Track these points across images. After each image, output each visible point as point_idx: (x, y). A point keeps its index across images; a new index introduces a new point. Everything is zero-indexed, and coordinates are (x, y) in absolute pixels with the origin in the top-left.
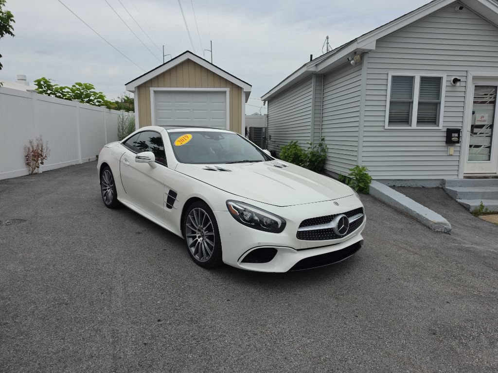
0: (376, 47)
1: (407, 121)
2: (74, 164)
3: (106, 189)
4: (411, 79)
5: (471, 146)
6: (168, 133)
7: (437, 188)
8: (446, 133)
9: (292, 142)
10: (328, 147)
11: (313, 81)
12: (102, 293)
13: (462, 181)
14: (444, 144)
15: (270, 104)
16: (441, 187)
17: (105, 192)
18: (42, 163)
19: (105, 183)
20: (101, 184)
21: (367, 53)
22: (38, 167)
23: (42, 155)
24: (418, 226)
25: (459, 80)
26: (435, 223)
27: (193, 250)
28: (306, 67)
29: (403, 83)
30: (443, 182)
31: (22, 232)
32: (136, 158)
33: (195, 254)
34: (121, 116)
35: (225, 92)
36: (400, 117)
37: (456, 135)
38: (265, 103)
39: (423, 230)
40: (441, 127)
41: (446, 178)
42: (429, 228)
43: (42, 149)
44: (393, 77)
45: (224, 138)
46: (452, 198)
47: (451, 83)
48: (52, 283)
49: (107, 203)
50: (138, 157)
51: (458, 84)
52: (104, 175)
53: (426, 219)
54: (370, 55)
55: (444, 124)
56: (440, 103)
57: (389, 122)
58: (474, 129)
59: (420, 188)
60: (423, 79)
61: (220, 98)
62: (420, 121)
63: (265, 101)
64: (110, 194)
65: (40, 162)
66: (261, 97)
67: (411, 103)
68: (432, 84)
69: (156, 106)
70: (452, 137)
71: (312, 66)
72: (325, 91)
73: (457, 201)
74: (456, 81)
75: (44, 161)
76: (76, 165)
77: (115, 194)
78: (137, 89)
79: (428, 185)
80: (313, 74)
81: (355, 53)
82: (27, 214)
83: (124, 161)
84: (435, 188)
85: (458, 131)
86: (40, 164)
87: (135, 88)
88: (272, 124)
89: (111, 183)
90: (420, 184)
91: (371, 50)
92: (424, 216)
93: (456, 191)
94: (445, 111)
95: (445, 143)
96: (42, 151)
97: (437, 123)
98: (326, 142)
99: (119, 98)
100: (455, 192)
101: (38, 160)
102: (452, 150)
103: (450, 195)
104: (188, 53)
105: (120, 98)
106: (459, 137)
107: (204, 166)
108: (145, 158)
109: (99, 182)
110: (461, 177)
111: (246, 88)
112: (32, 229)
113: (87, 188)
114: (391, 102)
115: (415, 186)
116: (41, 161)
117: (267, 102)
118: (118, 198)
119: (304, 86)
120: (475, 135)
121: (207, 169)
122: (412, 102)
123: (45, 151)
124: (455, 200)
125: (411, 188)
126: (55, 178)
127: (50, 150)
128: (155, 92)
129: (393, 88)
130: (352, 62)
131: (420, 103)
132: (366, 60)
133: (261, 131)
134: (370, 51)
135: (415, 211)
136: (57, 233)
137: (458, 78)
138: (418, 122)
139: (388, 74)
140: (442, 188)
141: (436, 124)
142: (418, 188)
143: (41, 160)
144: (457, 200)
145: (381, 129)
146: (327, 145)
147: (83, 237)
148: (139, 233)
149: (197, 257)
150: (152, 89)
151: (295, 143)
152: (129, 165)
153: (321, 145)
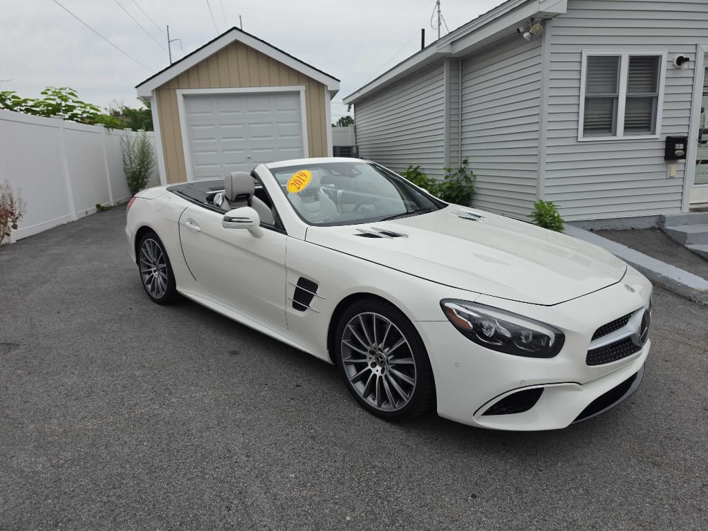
0: (567, 9)
1: (609, 127)
2: (65, 223)
3: (151, 272)
4: (615, 60)
5: (697, 162)
6: (271, 170)
7: (652, 229)
8: (664, 144)
9: (410, 168)
10: (474, 174)
11: (445, 69)
12: (229, 509)
13: (688, 217)
14: (662, 161)
15: (357, 109)
16: (657, 226)
17: (147, 277)
18: (15, 227)
19: (147, 260)
20: (138, 262)
21: (551, 19)
22: (8, 235)
23: (12, 214)
24: (670, 298)
25: (687, 60)
26: (702, 292)
27: (360, 388)
28: (436, 46)
29: (604, 67)
30: (661, 219)
31: (19, 372)
32: (225, 220)
33: (366, 395)
34: (124, 138)
35: (298, 93)
36: (598, 122)
37: (681, 146)
38: (350, 108)
39: (682, 304)
40: (658, 135)
41: (663, 213)
42: (690, 300)
43: (12, 203)
44: (590, 58)
45: (360, 173)
46: (678, 244)
47: (674, 65)
48: (118, 492)
49: (155, 297)
50: (230, 220)
51: (685, 65)
52: (145, 248)
53: (683, 285)
54: (555, 22)
55: (662, 129)
56: (657, 98)
57: (585, 129)
58: (703, 135)
59: (629, 230)
60: (634, 60)
61: (288, 103)
62: (628, 128)
63: (350, 104)
64: (160, 280)
65: (10, 224)
66: (344, 99)
67: (614, 100)
68: (646, 67)
69: (188, 120)
70: (673, 149)
71: (445, 45)
72: (466, 85)
73: (687, 248)
74: (681, 61)
75: (18, 223)
76: (68, 223)
77: (171, 280)
78: (155, 93)
79: (639, 225)
80: (444, 57)
81: (532, 19)
82: (15, 330)
83: (188, 223)
84: (650, 229)
85: (684, 140)
86: (12, 229)
87: (153, 91)
88: (362, 140)
89: (162, 262)
90: (628, 225)
91: (560, 14)
92: (679, 281)
93: (686, 233)
94: (664, 110)
95: (663, 159)
96: (12, 206)
97: (652, 129)
98: (471, 166)
99: (106, 109)
100: (684, 235)
101: (7, 222)
102: (674, 169)
103: (674, 238)
104: (235, 31)
105: (108, 109)
106: (685, 149)
107: (353, 229)
108: (240, 220)
109: (135, 260)
110: (686, 210)
111: (331, 86)
112: (35, 362)
113: (105, 266)
114: (587, 99)
115: (621, 228)
116: (12, 224)
117: (353, 106)
118: (179, 288)
119: (426, 77)
120: (703, 145)
121: (361, 235)
122: (617, 98)
123: (16, 205)
124: (684, 247)
125: (616, 231)
126: (42, 251)
127: (25, 204)
128: (185, 96)
129: (590, 76)
130: (526, 35)
131: (628, 99)
132: (549, 32)
133: (350, 152)
134: (557, 15)
135: (660, 274)
136: (87, 368)
137: (685, 57)
138: (625, 128)
139: (581, 53)
140: (659, 229)
141: (649, 130)
142: (625, 231)
143: (13, 221)
144: (686, 246)
145: (573, 142)
146: (473, 171)
147: (138, 373)
148: (234, 353)
149: (372, 402)
150: (180, 93)
151: (416, 169)
152: (199, 231)
153: (462, 171)
